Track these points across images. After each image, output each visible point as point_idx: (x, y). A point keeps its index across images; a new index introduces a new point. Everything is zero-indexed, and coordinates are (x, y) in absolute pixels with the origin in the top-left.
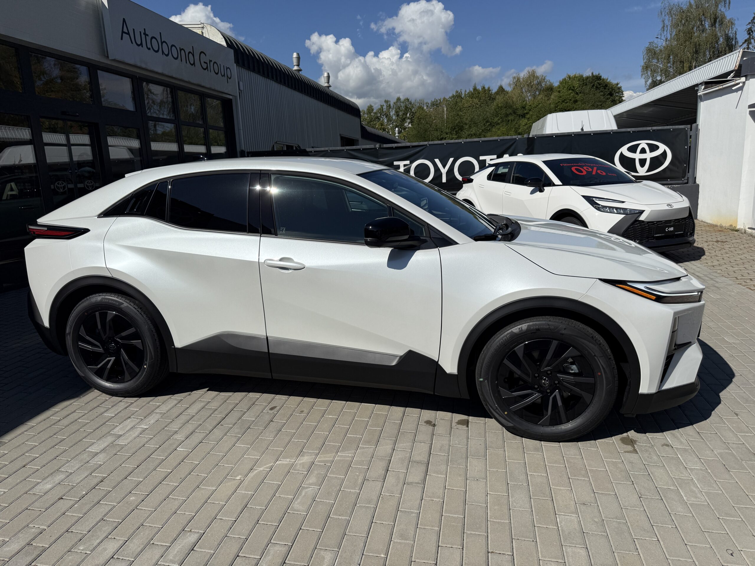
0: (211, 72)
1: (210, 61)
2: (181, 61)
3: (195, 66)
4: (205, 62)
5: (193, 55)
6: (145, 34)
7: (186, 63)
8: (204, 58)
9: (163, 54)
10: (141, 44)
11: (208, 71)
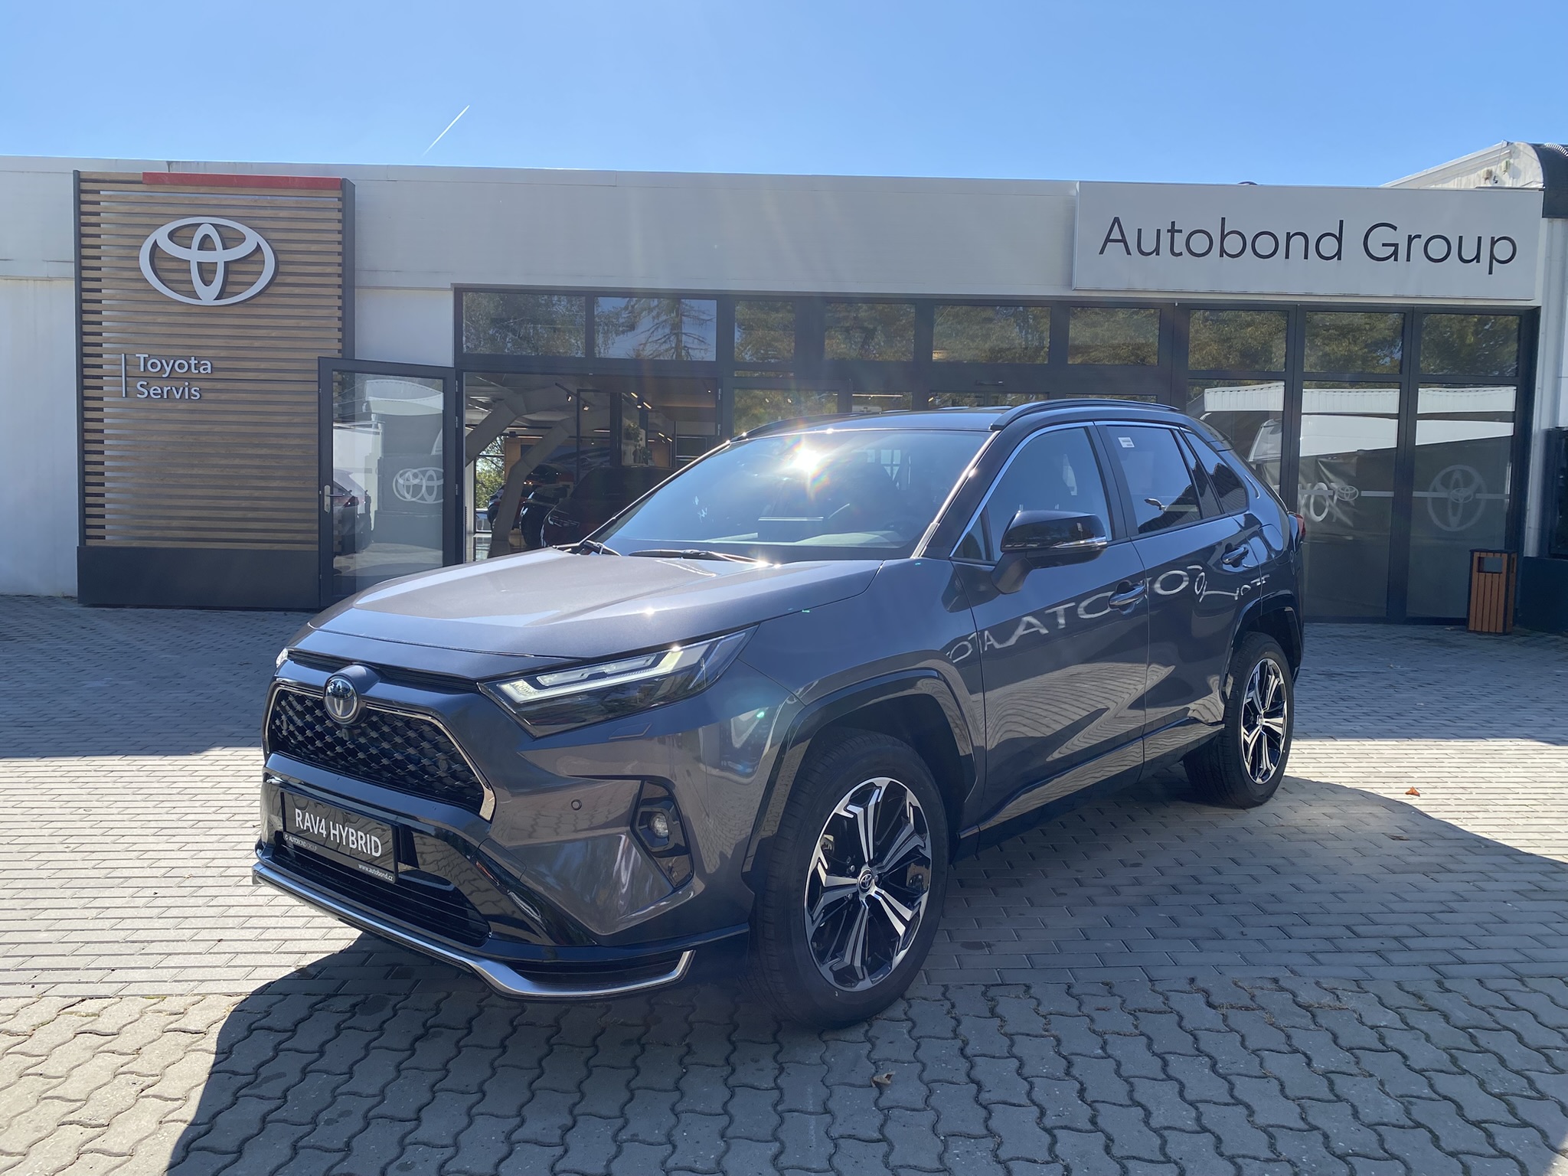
0: (1408, 259)
1: (1410, 239)
2: (1287, 257)
3: (1339, 259)
4: (1384, 245)
5: (1339, 240)
6: (1173, 231)
7: (1306, 257)
8: (1381, 235)
9: (1221, 256)
10: (1157, 251)
11: (1396, 259)
